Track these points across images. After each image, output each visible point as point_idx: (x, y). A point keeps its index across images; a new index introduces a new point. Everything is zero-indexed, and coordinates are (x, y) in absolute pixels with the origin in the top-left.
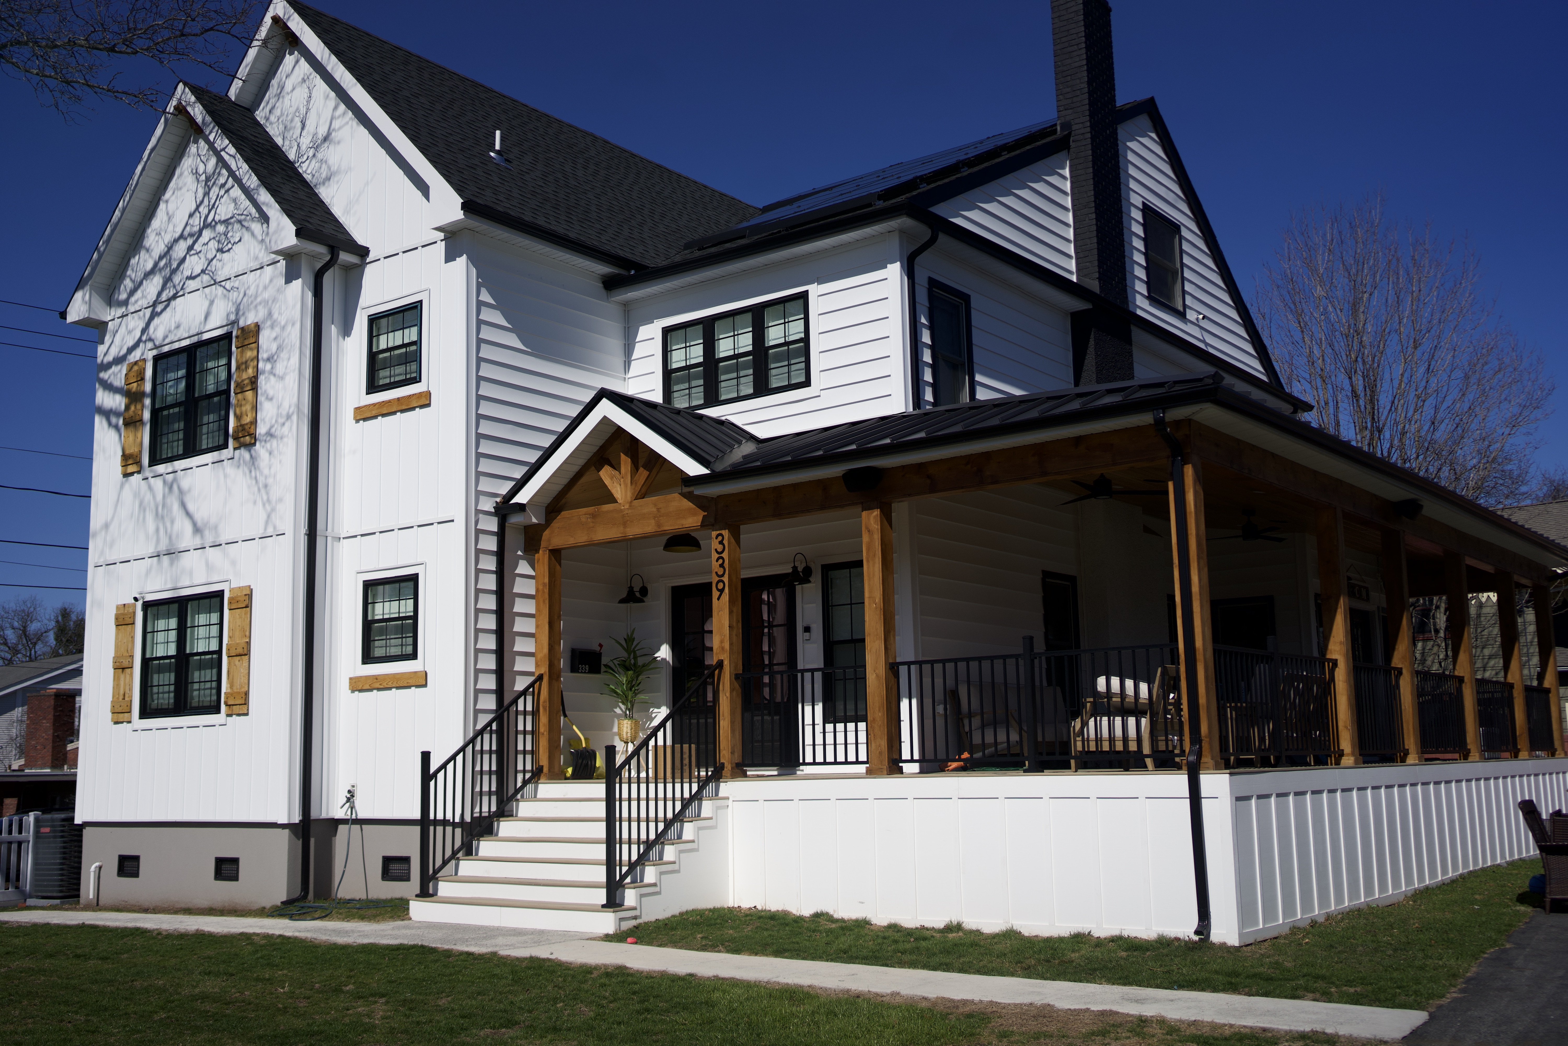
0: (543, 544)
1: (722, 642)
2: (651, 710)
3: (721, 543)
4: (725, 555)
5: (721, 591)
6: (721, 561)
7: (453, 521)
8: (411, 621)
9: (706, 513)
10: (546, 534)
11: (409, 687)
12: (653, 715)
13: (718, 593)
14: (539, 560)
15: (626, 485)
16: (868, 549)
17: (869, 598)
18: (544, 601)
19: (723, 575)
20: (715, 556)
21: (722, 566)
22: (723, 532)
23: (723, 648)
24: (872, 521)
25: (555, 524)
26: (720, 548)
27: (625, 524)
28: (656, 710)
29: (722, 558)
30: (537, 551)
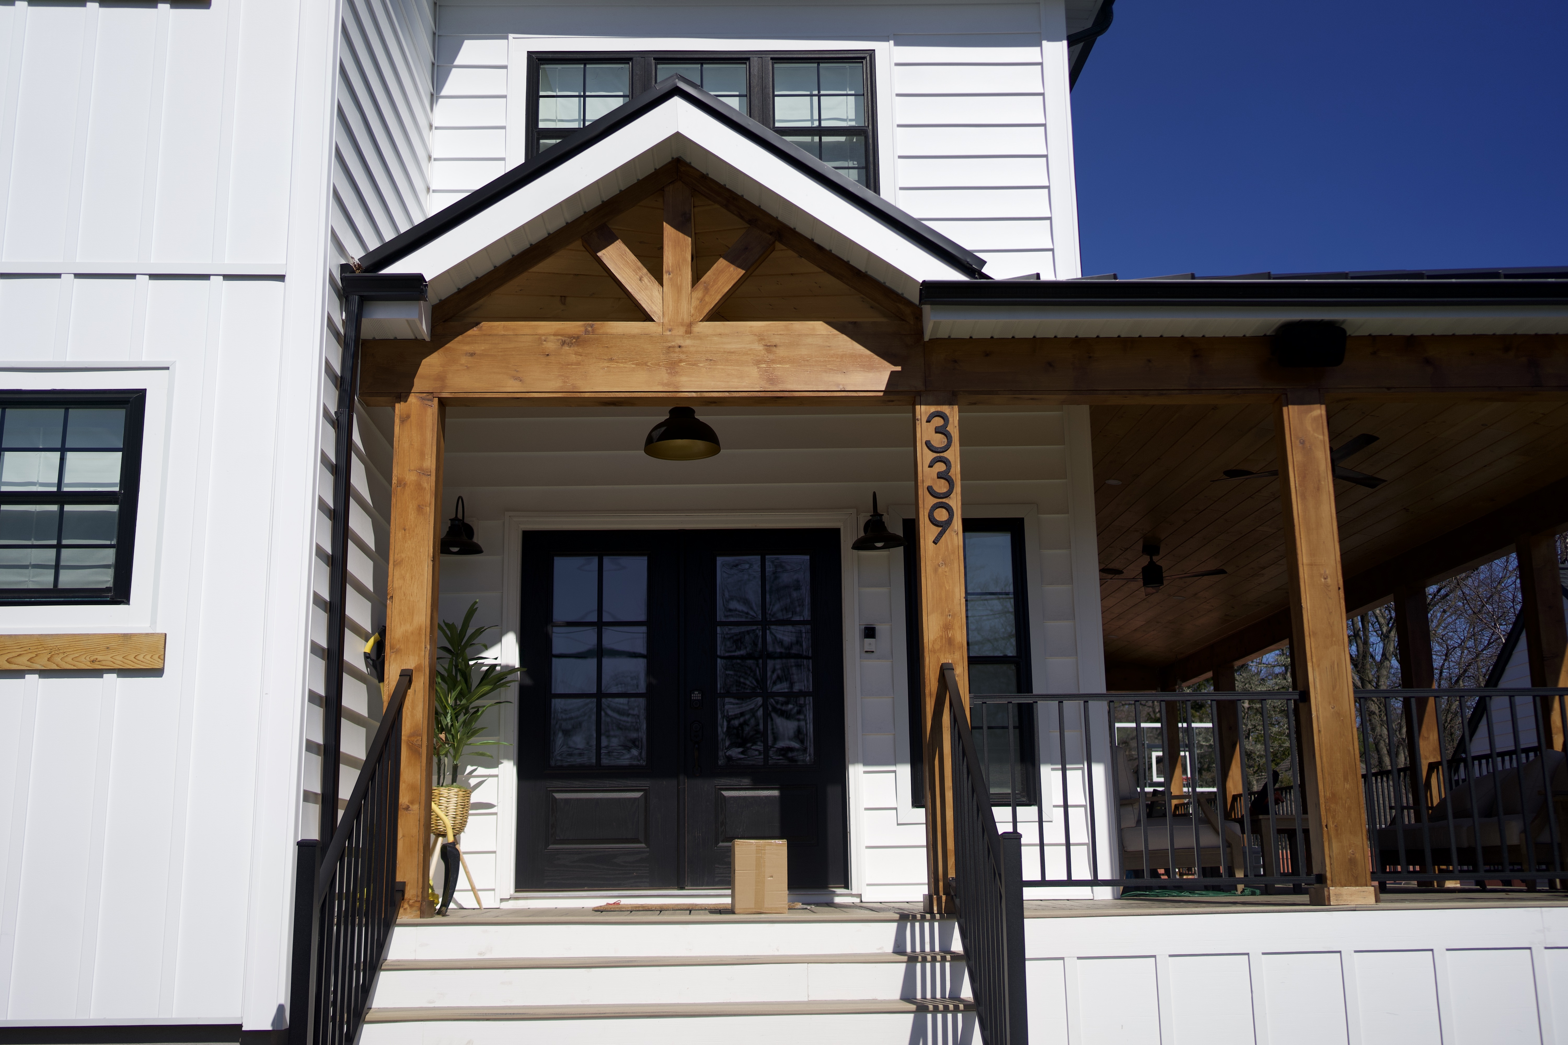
0: (420, 384)
1: (947, 627)
2: (469, 768)
3: (941, 430)
4: (953, 454)
5: (944, 526)
6: (940, 467)
7: (281, 278)
8: (114, 508)
9: (899, 368)
10: (431, 364)
11: (96, 673)
12: (473, 782)
13: (936, 530)
14: (405, 419)
15: (678, 290)
16: (1304, 476)
17: (1311, 565)
18: (420, 509)
19: (947, 495)
20: (925, 456)
21: (943, 476)
22: (946, 409)
23: (950, 642)
24: (1309, 426)
25: (459, 345)
26: (939, 440)
27: (673, 367)
28: (481, 771)
29: (946, 462)
30: (402, 396)
